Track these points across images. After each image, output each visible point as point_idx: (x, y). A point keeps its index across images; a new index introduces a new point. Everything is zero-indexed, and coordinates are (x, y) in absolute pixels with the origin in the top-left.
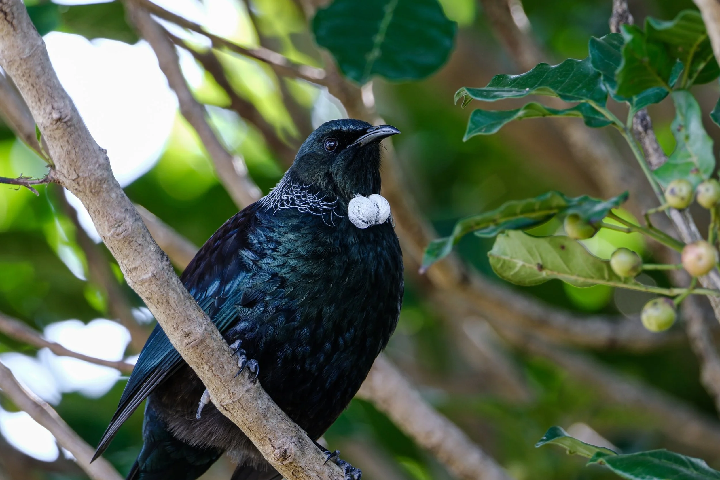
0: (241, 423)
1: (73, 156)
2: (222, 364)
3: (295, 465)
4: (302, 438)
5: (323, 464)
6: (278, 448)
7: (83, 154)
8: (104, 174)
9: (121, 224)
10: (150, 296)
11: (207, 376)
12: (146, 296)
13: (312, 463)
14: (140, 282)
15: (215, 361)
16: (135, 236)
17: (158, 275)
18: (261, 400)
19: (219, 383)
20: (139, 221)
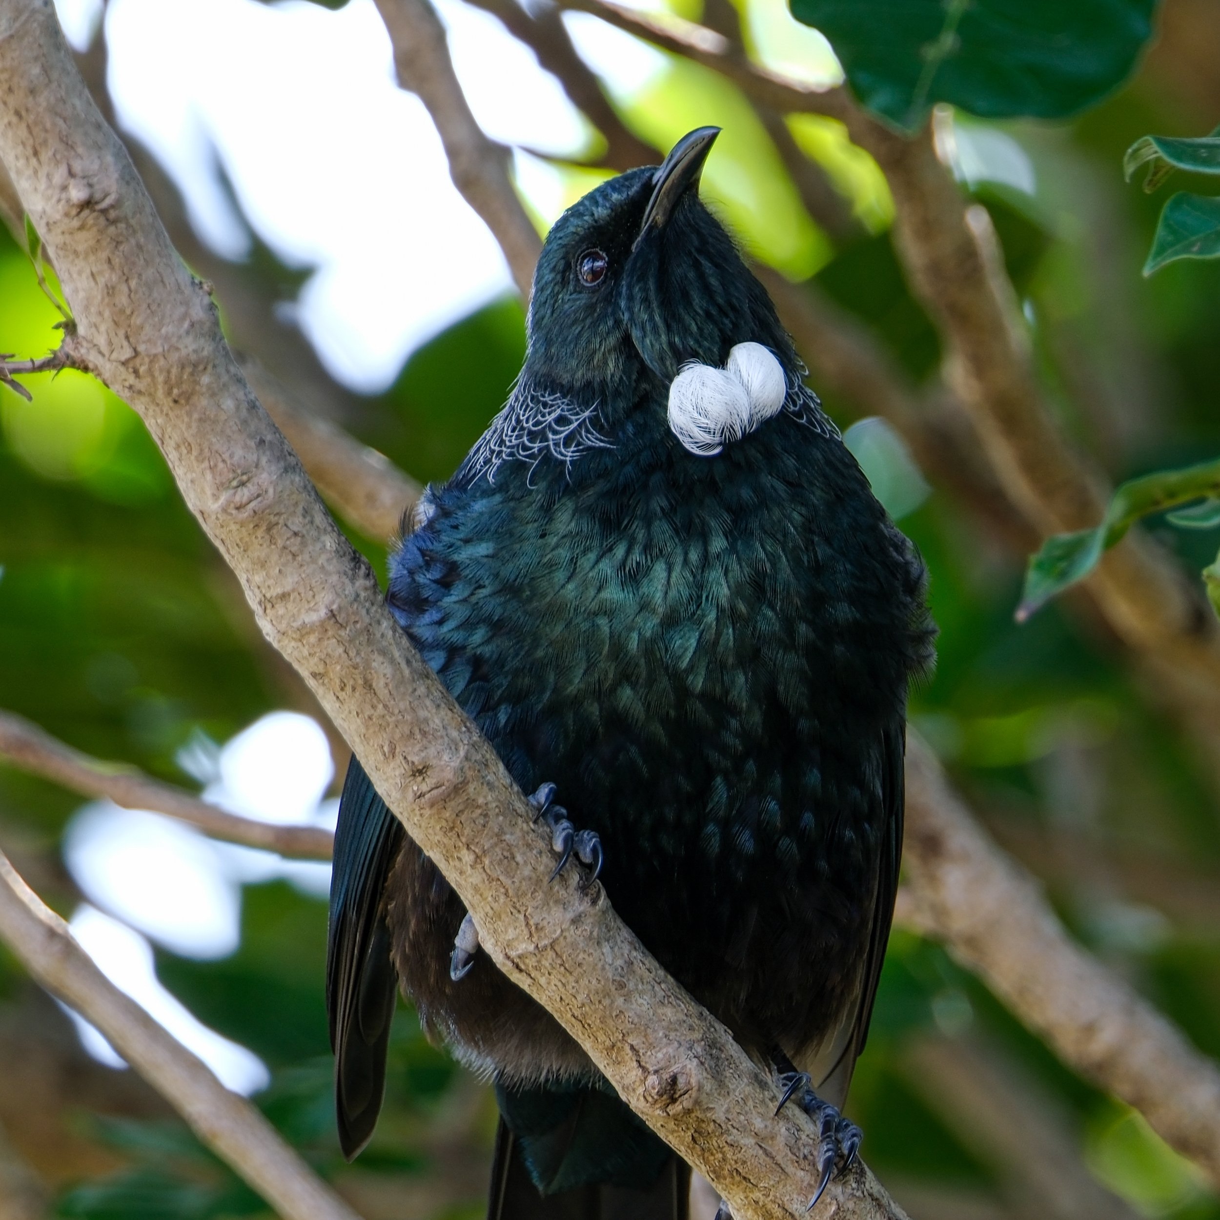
0: (558, 1005)
1: (123, 299)
2: (509, 850)
3: (700, 1116)
4: (718, 1045)
5: (772, 1115)
6: (656, 1072)
7: (150, 295)
8: (203, 349)
9: (249, 480)
10: (321, 669)
11: (471, 880)
12: (311, 670)
13: (744, 1112)
14: (295, 632)
15: (491, 841)
16: (283, 511)
17: (343, 615)
18: (611, 945)
19: (502, 899)
20: (295, 471)
